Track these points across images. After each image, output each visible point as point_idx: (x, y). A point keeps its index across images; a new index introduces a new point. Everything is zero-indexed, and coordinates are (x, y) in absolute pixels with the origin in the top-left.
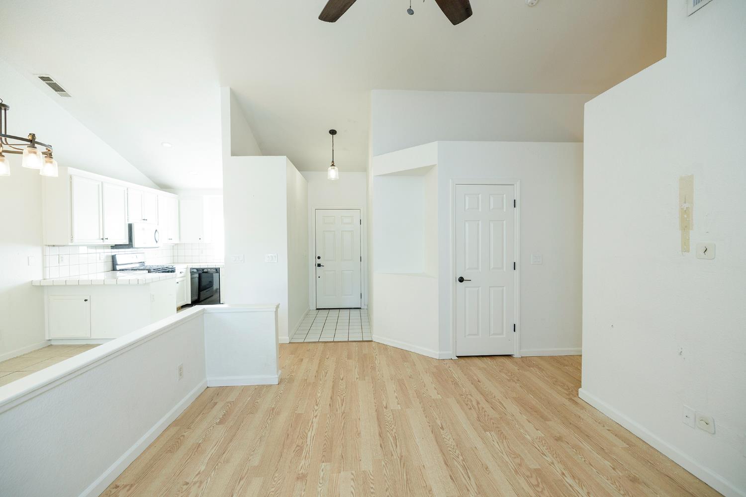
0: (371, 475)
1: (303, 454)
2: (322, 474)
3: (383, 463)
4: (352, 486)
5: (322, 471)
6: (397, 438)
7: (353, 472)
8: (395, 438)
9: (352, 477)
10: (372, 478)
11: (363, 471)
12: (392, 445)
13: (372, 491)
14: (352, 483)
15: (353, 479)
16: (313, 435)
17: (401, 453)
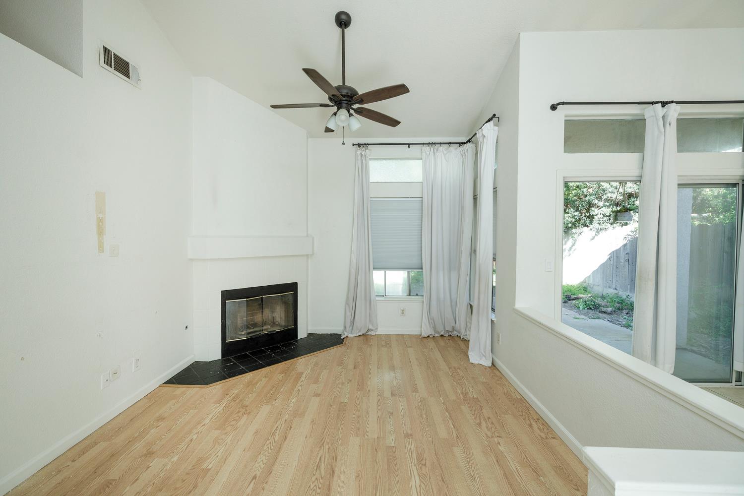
0: (352, 434)
1: (415, 456)
2: (392, 437)
3: (340, 442)
4: (368, 428)
5: (393, 440)
6: (315, 468)
7: (367, 437)
8: (318, 467)
9: (367, 434)
10: (352, 432)
11: (358, 437)
12: (325, 459)
13: (354, 424)
14: (368, 430)
15: (367, 432)
16: (413, 478)
17: (320, 450)
